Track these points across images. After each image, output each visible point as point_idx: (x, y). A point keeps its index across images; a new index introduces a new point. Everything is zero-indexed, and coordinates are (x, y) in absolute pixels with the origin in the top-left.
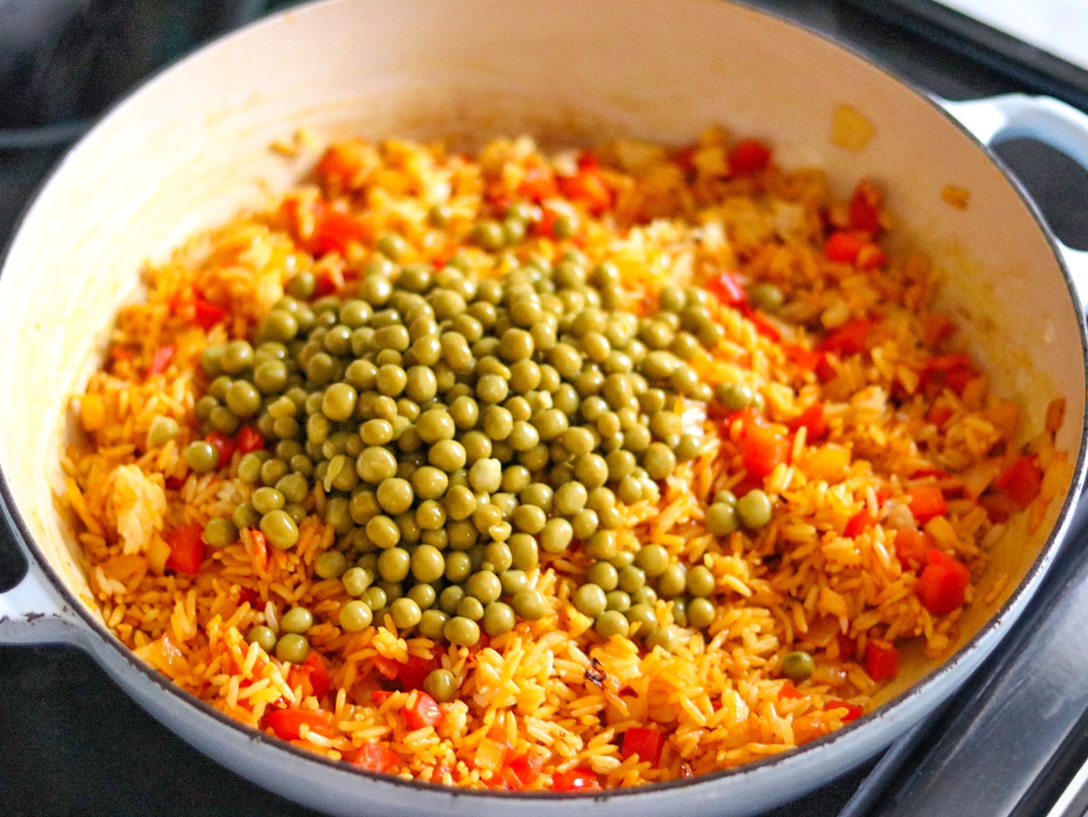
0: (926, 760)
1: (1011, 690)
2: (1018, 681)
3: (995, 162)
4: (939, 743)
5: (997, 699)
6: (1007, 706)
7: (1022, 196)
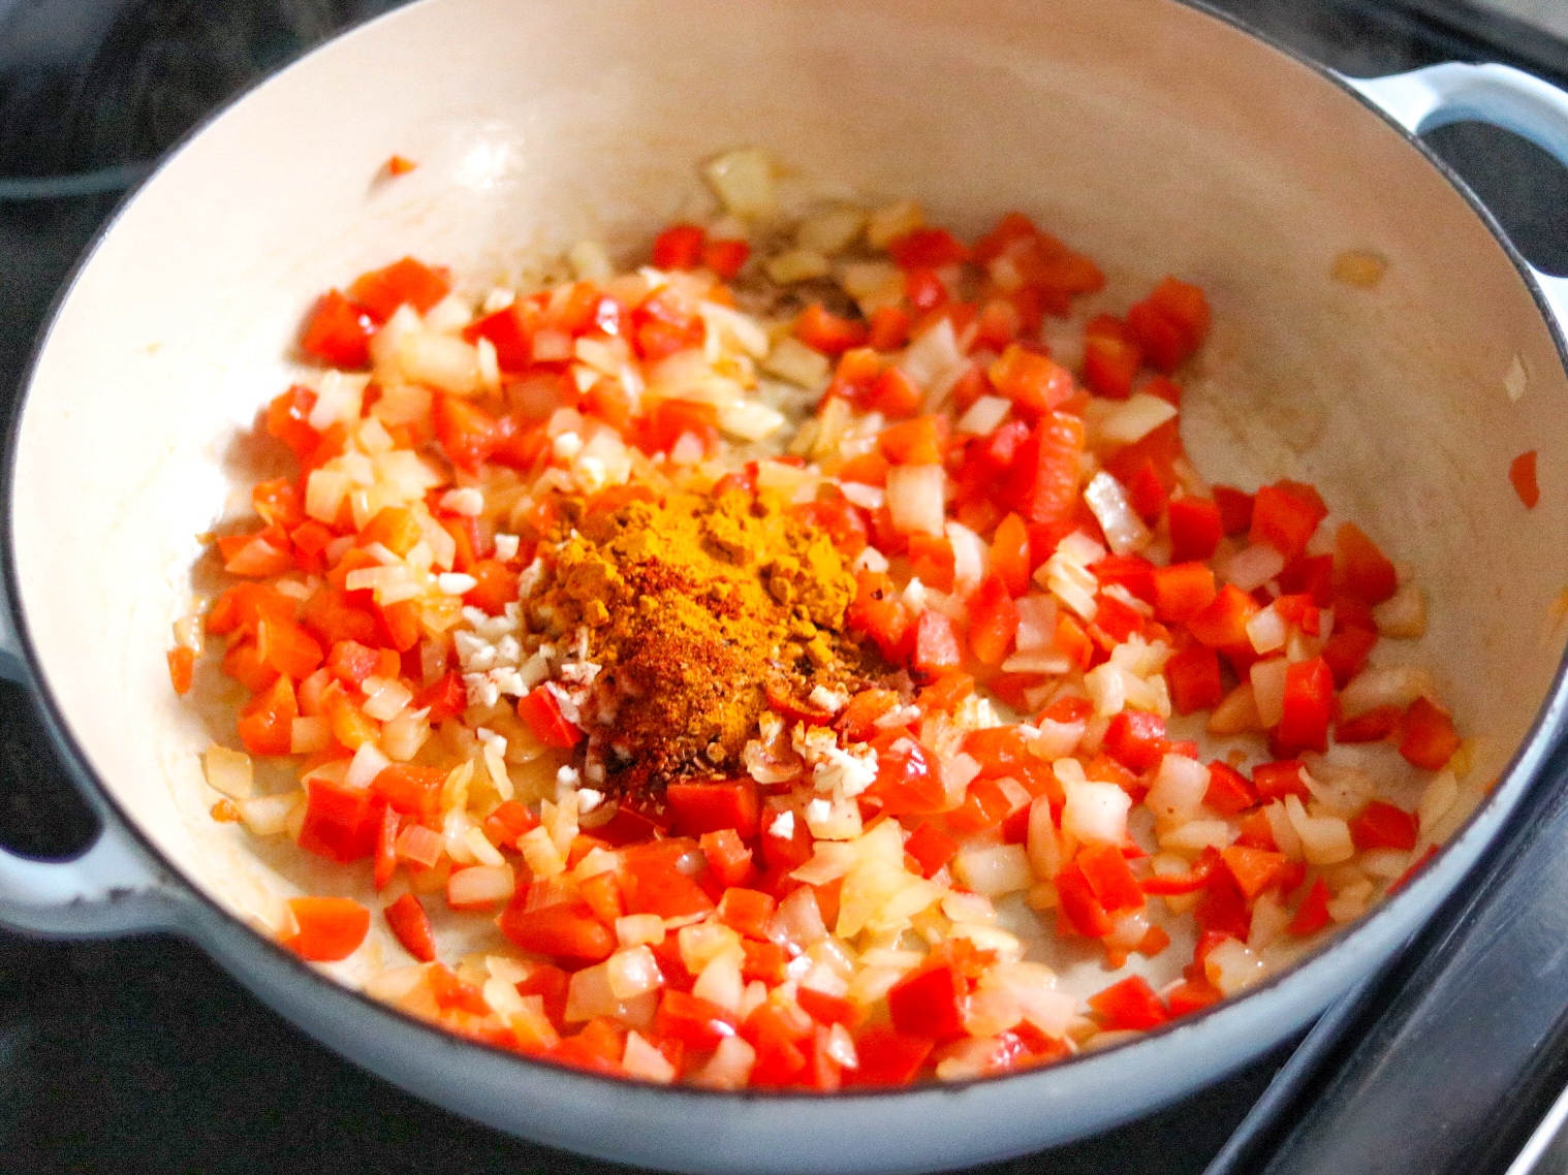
0: (1367, 1039)
1: (1489, 938)
2: (1497, 926)
3: (1430, 159)
4: (1386, 1016)
5: (1467, 951)
6: (1482, 960)
7: (1472, 204)
